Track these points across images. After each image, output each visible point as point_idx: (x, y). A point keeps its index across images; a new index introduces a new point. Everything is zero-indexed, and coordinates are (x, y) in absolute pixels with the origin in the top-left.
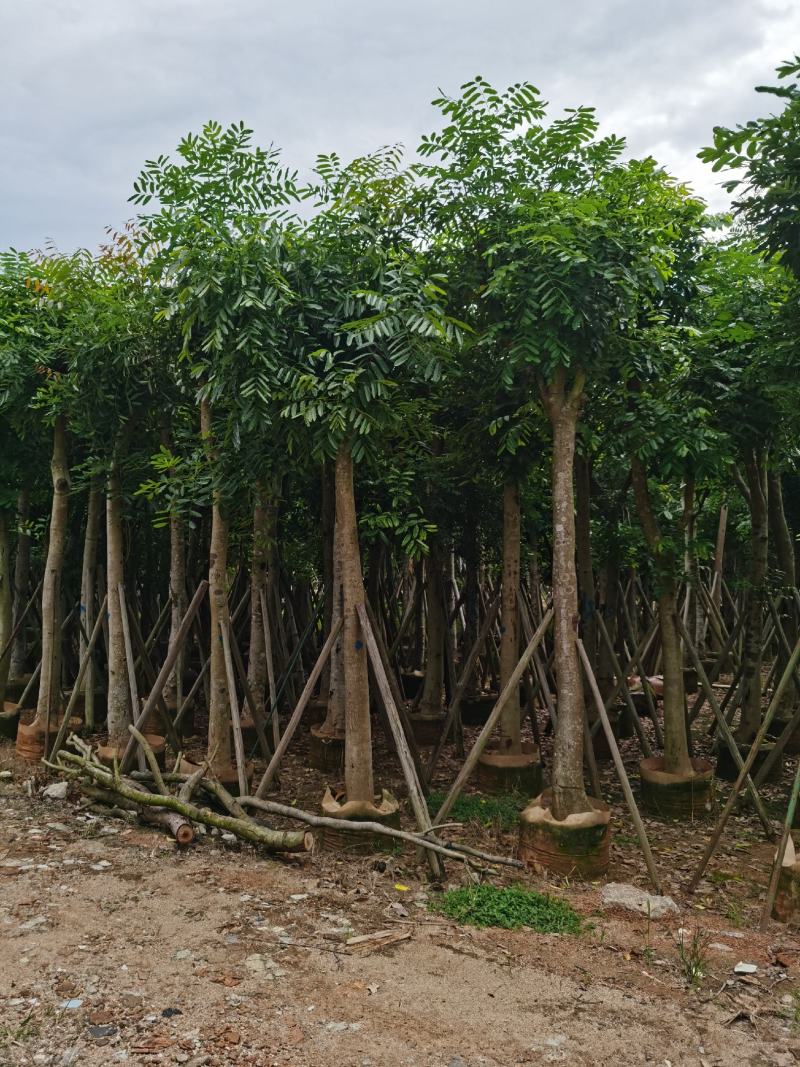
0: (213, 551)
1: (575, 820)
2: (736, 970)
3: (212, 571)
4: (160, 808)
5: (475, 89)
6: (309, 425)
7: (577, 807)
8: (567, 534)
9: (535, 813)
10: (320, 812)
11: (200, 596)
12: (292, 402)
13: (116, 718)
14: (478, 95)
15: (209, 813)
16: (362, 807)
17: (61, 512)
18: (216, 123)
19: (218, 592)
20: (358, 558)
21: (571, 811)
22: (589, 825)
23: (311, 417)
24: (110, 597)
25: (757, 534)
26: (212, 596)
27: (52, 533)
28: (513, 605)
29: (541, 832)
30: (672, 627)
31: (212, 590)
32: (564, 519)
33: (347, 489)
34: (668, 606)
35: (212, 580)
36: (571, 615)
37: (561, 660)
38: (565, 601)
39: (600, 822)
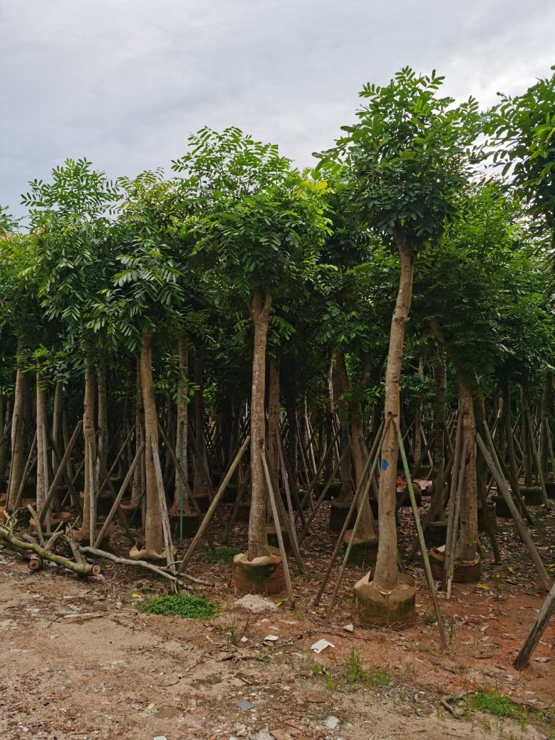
0: (85, 403)
1: (257, 561)
2: (266, 638)
3: (85, 415)
5: (207, 132)
6: (95, 332)
7: (259, 554)
8: (258, 391)
9: (238, 558)
10: (127, 556)
11: (78, 430)
13: (40, 502)
14: (210, 135)
15: (49, 553)
18: (71, 160)
19: (87, 427)
20: (154, 406)
21: (256, 556)
22: (264, 564)
23: (97, 327)
24: (38, 431)
26: (85, 430)
29: (238, 568)
31: (84, 426)
32: (256, 382)
33: (146, 366)
34: (356, 433)
35: (84, 421)
36: (258, 439)
37: (253, 466)
38: (255, 430)
39: (272, 562)
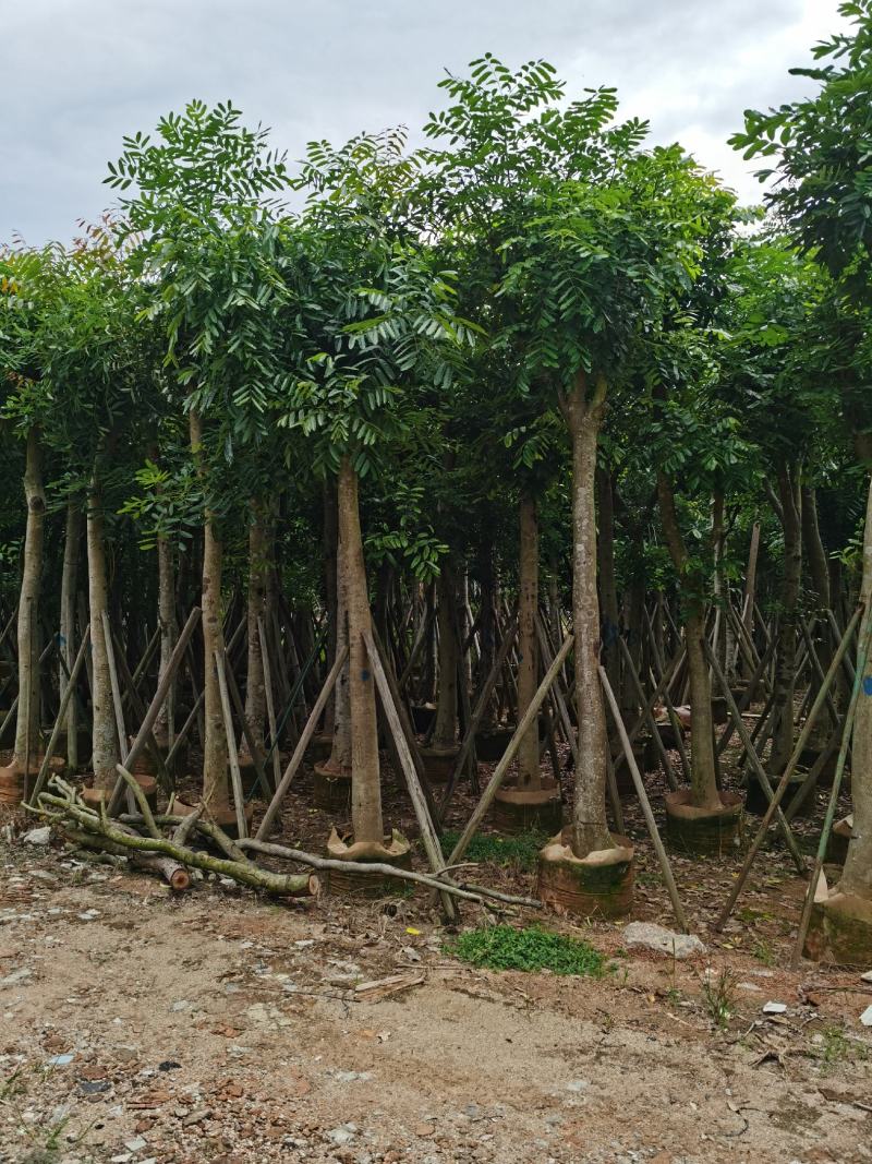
0: (205, 575)
1: (597, 857)
2: (765, 1010)
3: (205, 597)
4: (153, 852)
5: (485, 67)
6: (307, 435)
7: (599, 844)
8: (589, 554)
9: (555, 851)
10: (326, 854)
11: (192, 624)
12: (289, 411)
13: (102, 757)
14: (489, 74)
15: (206, 857)
16: (371, 848)
17: (36, 533)
18: (200, 102)
19: (212, 620)
20: (365, 581)
21: (592, 848)
22: (613, 862)
23: (310, 426)
24: (93, 625)
25: (789, 553)
26: (206, 624)
27: (27, 556)
28: (531, 631)
29: (561, 870)
30: (700, 653)
31: (205, 617)
32: (585, 538)
33: (351, 507)
34: (696, 630)
35: (205, 607)
36: (592, 640)
37: (582, 689)
38: (586, 625)
39: (623, 859)
